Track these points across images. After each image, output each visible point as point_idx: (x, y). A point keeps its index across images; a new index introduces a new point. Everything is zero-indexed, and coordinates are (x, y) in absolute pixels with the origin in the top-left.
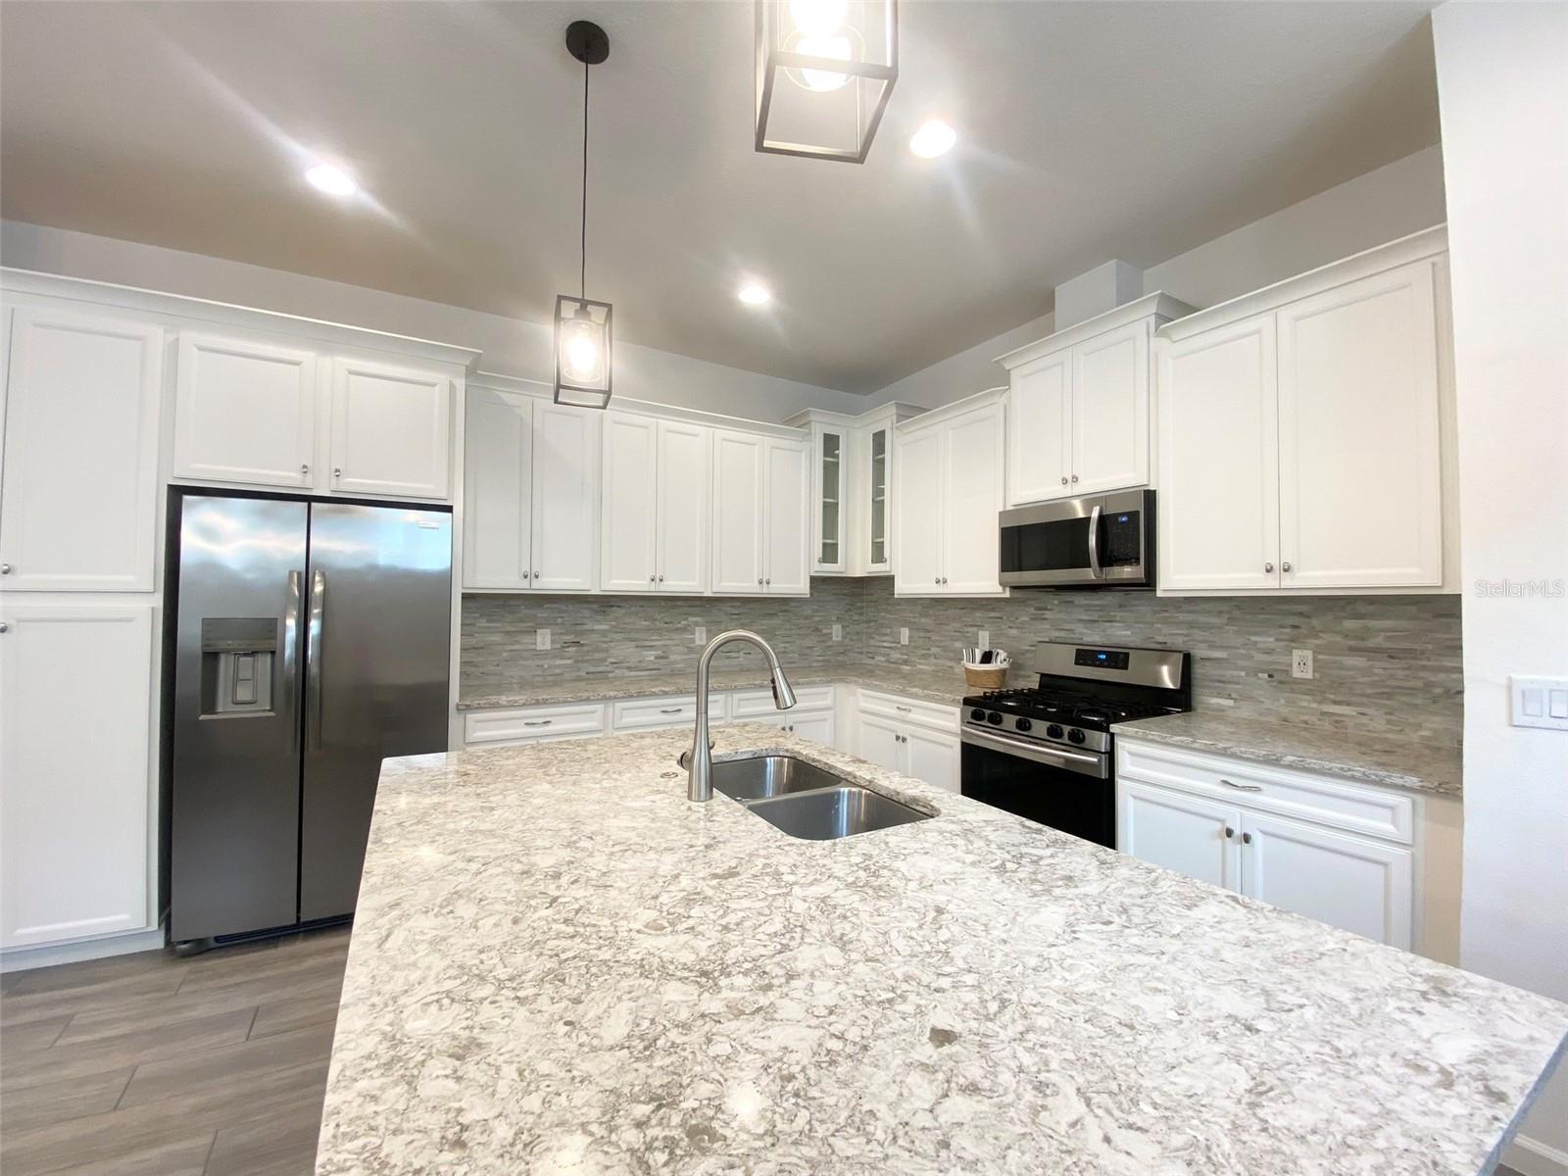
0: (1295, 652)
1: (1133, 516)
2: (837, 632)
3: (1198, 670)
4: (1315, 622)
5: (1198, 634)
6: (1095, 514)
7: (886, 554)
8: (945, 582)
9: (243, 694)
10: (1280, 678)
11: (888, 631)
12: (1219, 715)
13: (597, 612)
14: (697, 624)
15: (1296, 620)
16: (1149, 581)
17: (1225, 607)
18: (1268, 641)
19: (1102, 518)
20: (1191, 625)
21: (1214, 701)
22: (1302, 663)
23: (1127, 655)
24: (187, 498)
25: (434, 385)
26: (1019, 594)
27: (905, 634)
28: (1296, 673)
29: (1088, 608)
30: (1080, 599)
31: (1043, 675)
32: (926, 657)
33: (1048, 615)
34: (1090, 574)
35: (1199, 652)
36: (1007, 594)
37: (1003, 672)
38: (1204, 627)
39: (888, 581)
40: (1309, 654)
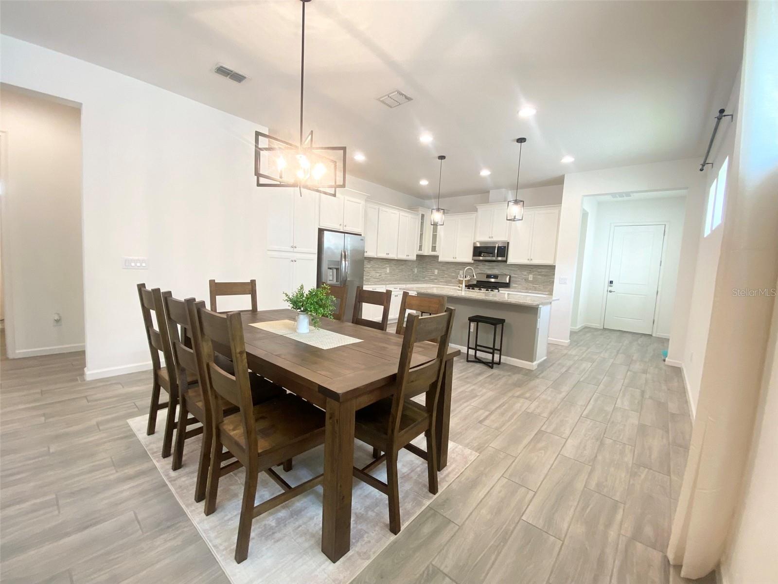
0: (530, 275)
1: (505, 247)
2: (416, 270)
3: (512, 279)
4: (534, 270)
5: (512, 272)
6: (497, 246)
7: (437, 249)
8: (456, 258)
9: (331, 279)
10: (526, 280)
11: (430, 271)
12: (515, 288)
13: (369, 262)
14: (387, 267)
15: (530, 269)
16: (506, 261)
17: (518, 266)
18: (525, 273)
19: (498, 247)
20: (511, 270)
21: (514, 285)
22: (531, 277)
23: (498, 276)
24: (325, 232)
25: (360, 203)
26: (475, 262)
27: (436, 272)
28: (530, 279)
29: (489, 266)
30: (487, 263)
31: (477, 281)
32: (442, 278)
33: (479, 267)
34: (494, 259)
35: (512, 276)
36: (473, 262)
37: (469, 280)
38: (514, 270)
39: (437, 257)
40: (532, 275)
